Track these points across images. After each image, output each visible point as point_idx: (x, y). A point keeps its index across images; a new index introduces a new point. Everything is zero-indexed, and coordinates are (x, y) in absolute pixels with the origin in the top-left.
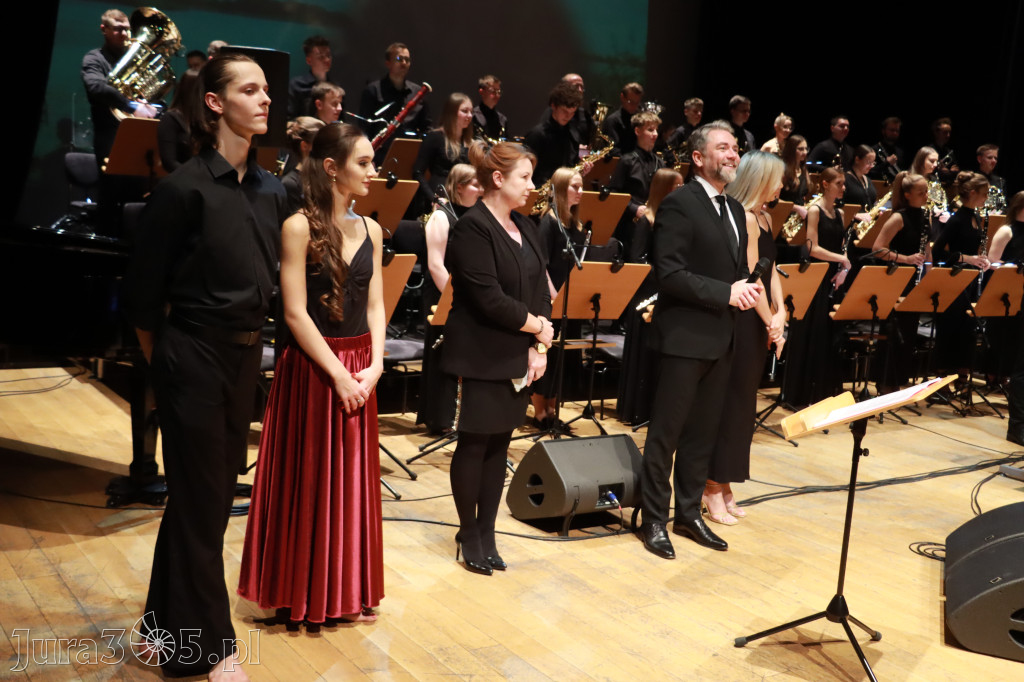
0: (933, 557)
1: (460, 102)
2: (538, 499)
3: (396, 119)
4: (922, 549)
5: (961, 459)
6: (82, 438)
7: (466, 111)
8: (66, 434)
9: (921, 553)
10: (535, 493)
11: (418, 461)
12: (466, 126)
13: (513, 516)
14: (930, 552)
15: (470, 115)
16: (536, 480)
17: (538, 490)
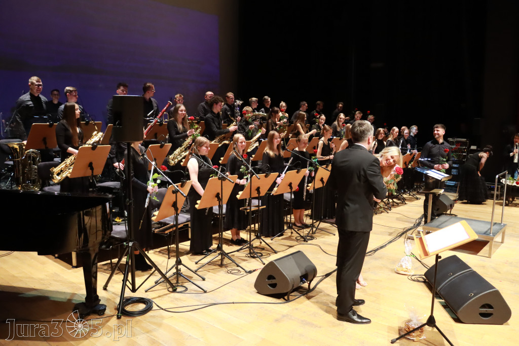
0: (418, 281)
1: (179, 107)
2: (274, 286)
3: (158, 117)
4: (413, 278)
5: (390, 234)
6: (42, 280)
7: (182, 111)
8: (32, 278)
9: (414, 281)
10: (271, 283)
11: (200, 270)
12: (183, 117)
13: (258, 293)
14: (416, 279)
15: (184, 112)
16: (271, 277)
17: (273, 281)
